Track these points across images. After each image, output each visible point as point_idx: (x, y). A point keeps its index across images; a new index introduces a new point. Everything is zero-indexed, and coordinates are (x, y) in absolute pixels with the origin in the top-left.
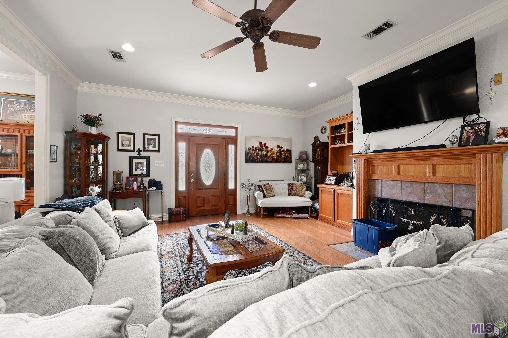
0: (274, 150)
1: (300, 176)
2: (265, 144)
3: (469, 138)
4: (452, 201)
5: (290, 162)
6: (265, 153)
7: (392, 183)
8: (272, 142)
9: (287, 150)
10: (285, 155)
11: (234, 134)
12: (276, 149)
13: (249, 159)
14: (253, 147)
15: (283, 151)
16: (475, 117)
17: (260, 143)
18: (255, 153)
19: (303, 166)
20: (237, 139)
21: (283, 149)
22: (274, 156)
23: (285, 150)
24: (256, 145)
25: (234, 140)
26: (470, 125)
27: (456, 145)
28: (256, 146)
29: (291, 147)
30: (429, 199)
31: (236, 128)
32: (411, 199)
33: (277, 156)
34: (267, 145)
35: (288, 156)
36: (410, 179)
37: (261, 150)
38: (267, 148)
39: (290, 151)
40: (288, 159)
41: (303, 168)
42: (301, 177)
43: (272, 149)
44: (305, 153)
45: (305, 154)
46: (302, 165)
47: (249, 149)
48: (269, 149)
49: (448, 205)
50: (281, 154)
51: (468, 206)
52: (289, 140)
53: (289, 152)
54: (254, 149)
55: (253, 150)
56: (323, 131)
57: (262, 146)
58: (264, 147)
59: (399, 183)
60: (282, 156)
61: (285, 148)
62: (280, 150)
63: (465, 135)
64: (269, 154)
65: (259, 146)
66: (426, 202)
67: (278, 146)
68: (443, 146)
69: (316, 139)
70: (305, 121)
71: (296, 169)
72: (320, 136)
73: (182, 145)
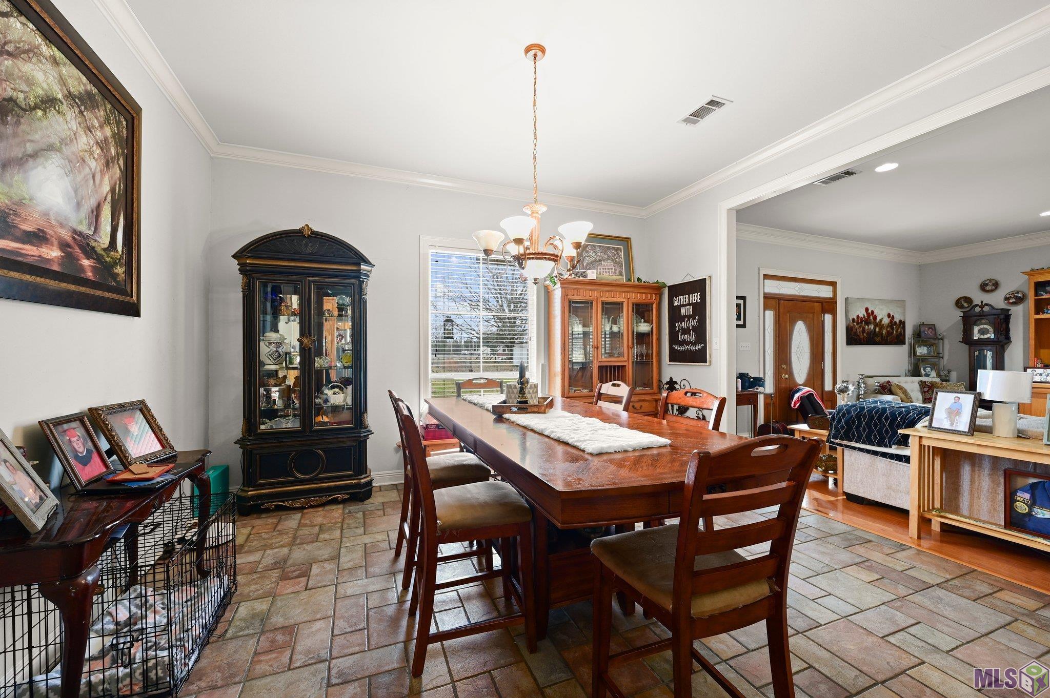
0: (883, 322)
1: (922, 369)
2: (873, 312)
5: (902, 342)
6: (872, 327)
8: (881, 307)
9: (900, 321)
10: (897, 332)
11: (830, 295)
12: (886, 321)
13: (853, 339)
14: (858, 317)
15: (895, 322)
17: (867, 310)
18: (860, 327)
19: (928, 350)
20: (836, 303)
21: (895, 320)
22: (884, 332)
23: (898, 322)
24: (862, 313)
25: (829, 305)
28: (861, 316)
29: (905, 316)
31: (833, 284)
33: (888, 332)
34: (875, 313)
35: (901, 332)
37: (868, 322)
38: (875, 318)
39: (904, 323)
40: (901, 338)
41: (929, 353)
42: (924, 370)
43: (881, 320)
44: (931, 326)
45: (931, 328)
46: (926, 348)
47: (853, 320)
48: (878, 320)
50: (893, 329)
52: (901, 304)
53: (902, 323)
54: (859, 321)
55: (858, 323)
56: (989, 288)
57: (869, 315)
58: (871, 318)
60: (893, 332)
61: (897, 319)
62: (891, 322)
64: (877, 330)
65: (866, 315)
67: (889, 315)
69: (963, 303)
70: (921, 269)
71: (910, 356)
72: (978, 297)
73: (770, 314)
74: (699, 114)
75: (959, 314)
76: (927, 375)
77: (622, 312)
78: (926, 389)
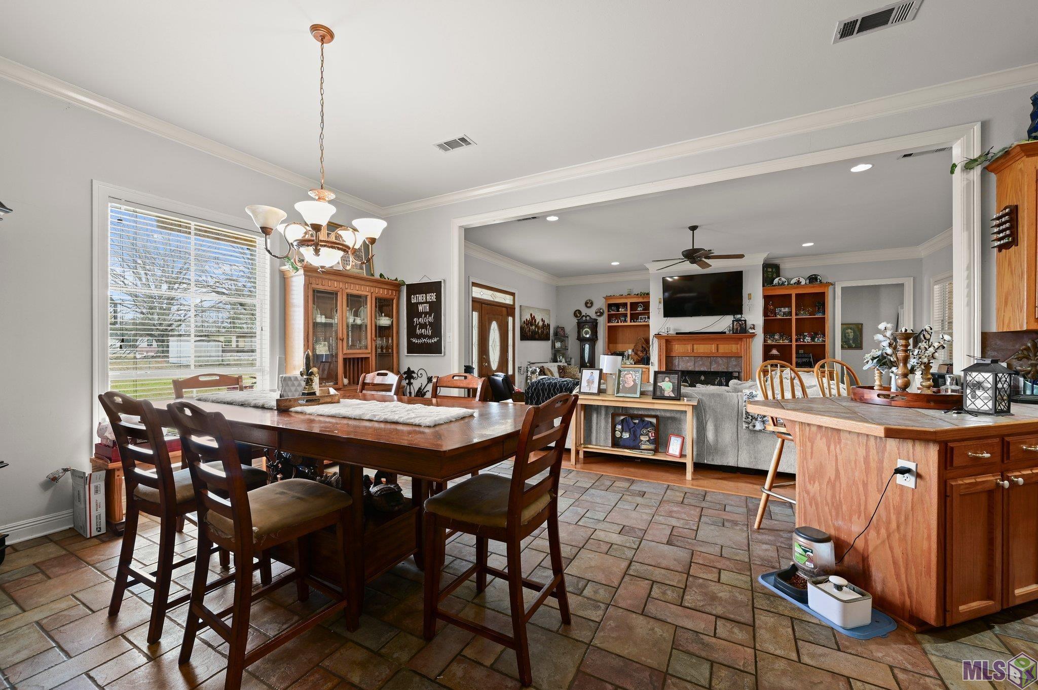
0: (539, 325)
1: (558, 357)
2: (534, 317)
3: (737, 329)
4: (727, 368)
5: (548, 339)
6: (534, 327)
7: (688, 358)
8: (538, 314)
10: (546, 331)
11: (511, 303)
12: (541, 324)
13: (525, 337)
14: (526, 320)
16: (739, 316)
17: (531, 315)
18: (528, 327)
20: (515, 309)
22: (540, 331)
23: (546, 325)
24: (528, 317)
25: (510, 310)
26: (738, 320)
27: (731, 332)
28: (528, 319)
29: (550, 320)
30: (714, 368)
31: (513, 294)
32: (702, 369)
33: (542, 331)
34: (536, 318)
35: (548, 332)
36: (701, 355)
37: (531, 324)
38: (535, 321)
40: (548, 336)
41: (561, 347)
43: (538, 323)
44: (562, 328)
45: (562, 330)
46: (560, 343)
47: (524, 322)
49: (725, 370)
50: (544, 330)
51: (736, 370)
52: (547, 311)
53: (549, 325)
54: (527, 323)
55: (526, 325)
56: (589, 305)
57: (532, 319)
58: (533, 321)
59: (693, 358)
60: (544, 332)
61: (546, 323)
62: (543, 324)
63: (735, 327)
64: (536, 330)
66: (712, 370)
67: (542, 319)
68: (725, 333)
69: (577, 313)
70: (558, 290)
71: (552, 349)
72: (585, 311)
73: (475, 315)
74: (451, 145)
75: (575, 321)
76: (561, 361)
77: (366, 304)
78: (561, 371)
